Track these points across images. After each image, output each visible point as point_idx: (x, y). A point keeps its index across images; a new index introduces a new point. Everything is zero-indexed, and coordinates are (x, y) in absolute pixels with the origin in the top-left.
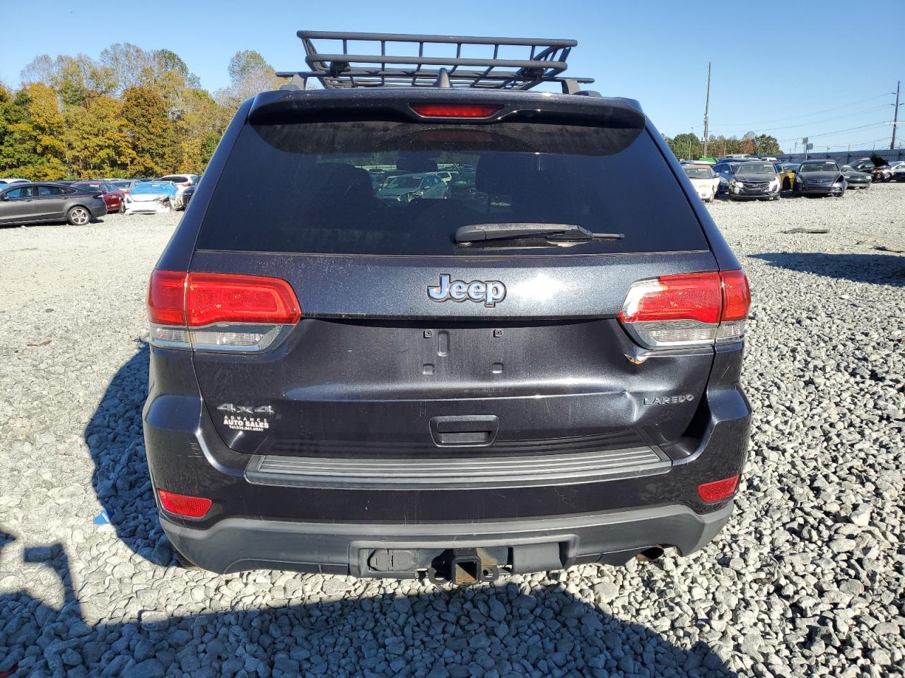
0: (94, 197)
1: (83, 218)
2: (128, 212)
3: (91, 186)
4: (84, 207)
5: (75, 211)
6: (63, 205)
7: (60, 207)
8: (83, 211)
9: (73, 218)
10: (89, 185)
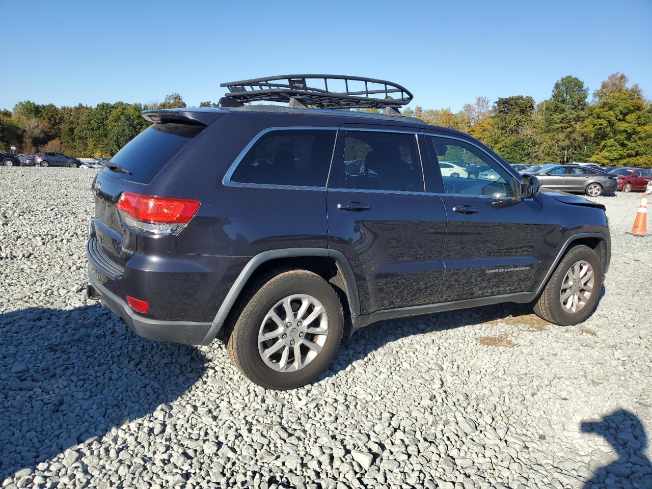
0: (609, 178)
1: (597, 192)
2: (647, 192)
3: (628, 170)
4: (599, 184)
5: (592, 187)
6: (585, 181)
7: (582, 182)
8: (598, 187)
9: (589, 191)
10: (626, 170)
